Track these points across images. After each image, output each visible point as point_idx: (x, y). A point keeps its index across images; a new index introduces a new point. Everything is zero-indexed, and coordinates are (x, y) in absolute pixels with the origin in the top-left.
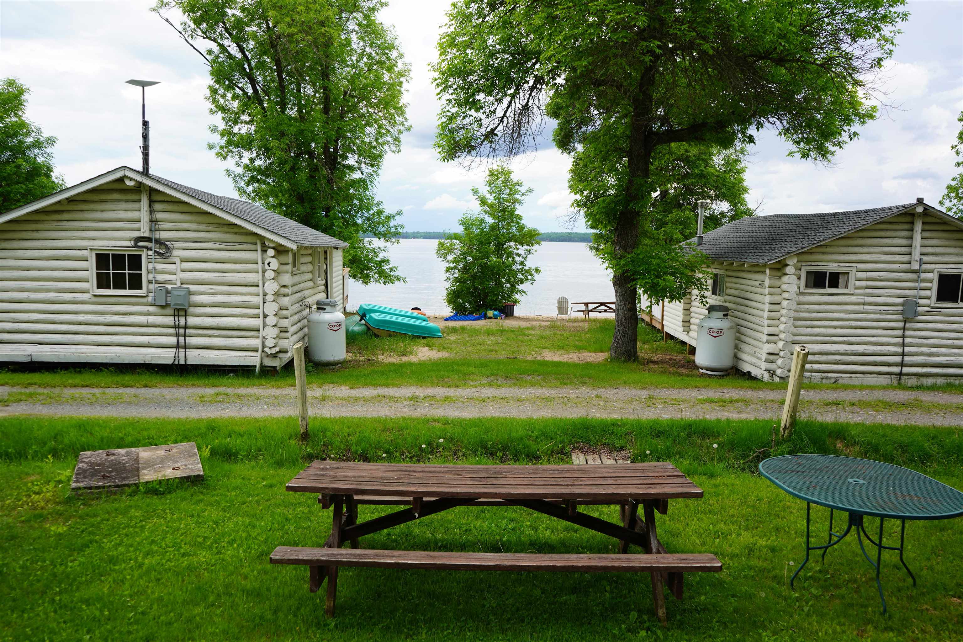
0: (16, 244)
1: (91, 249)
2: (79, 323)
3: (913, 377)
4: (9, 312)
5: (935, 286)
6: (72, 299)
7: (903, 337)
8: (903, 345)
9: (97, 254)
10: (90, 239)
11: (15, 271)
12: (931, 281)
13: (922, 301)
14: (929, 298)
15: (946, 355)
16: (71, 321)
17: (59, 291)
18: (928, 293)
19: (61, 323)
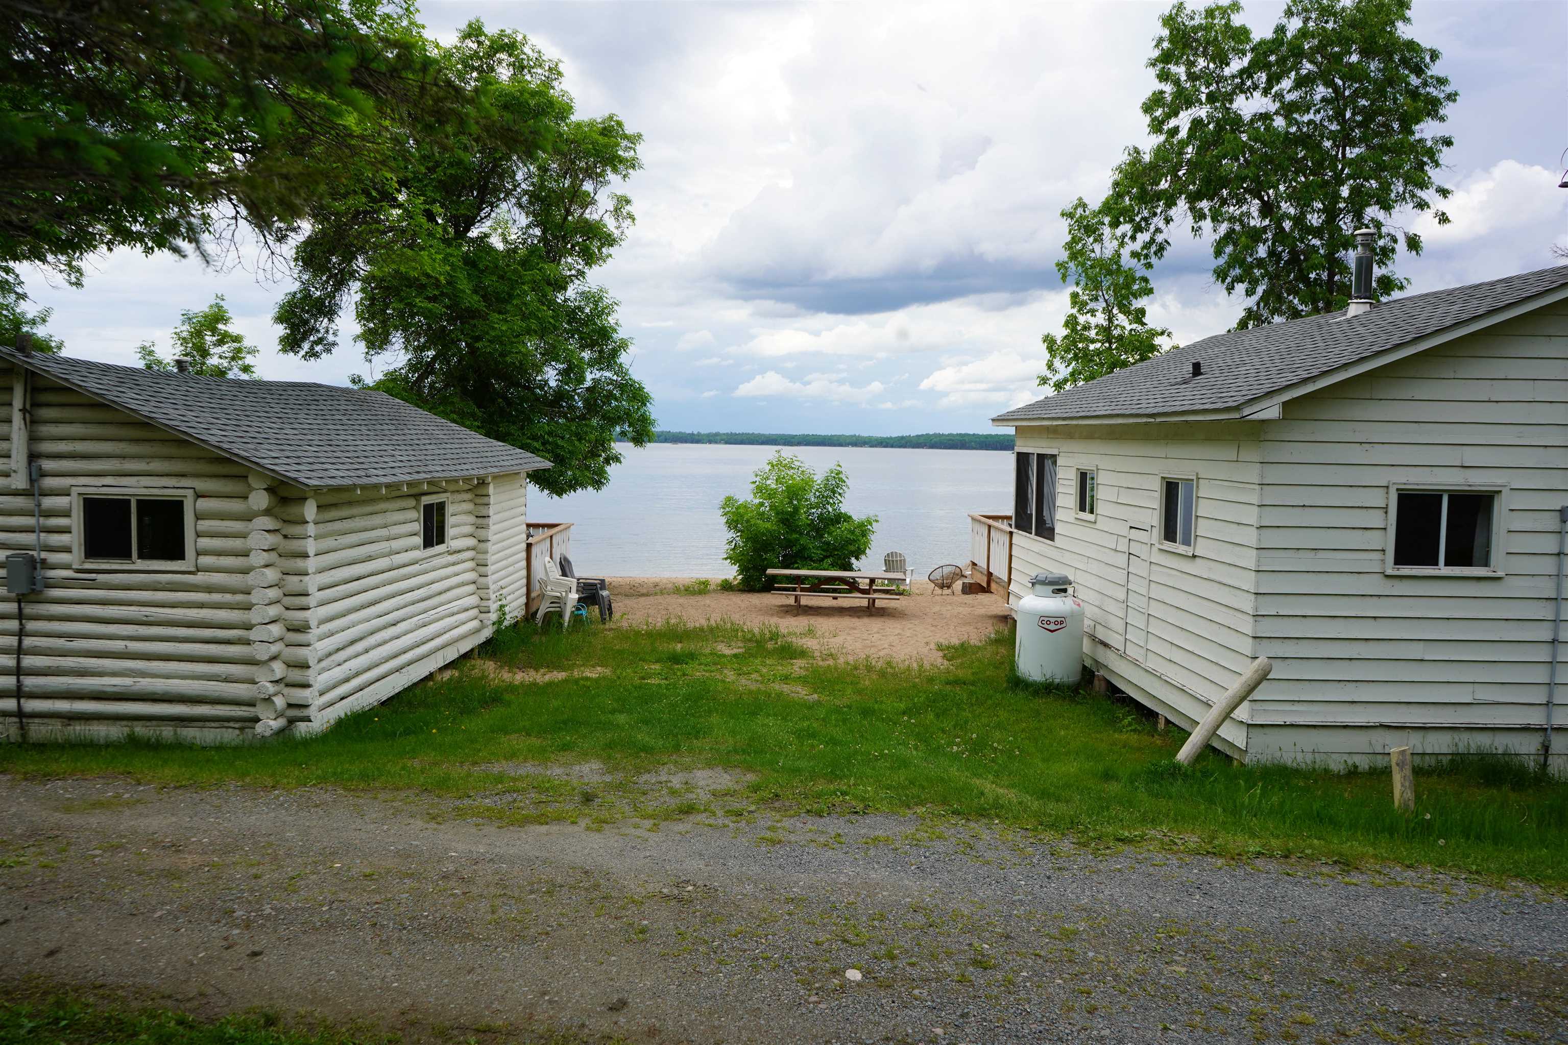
3: (53, 721)
5: (76, 521)
7: (21, 633)
8: (20, 651)
12: (66, 513)
13: (54, 558)
14: (67, 550)
15: (114, 674)
18: (64, 539)
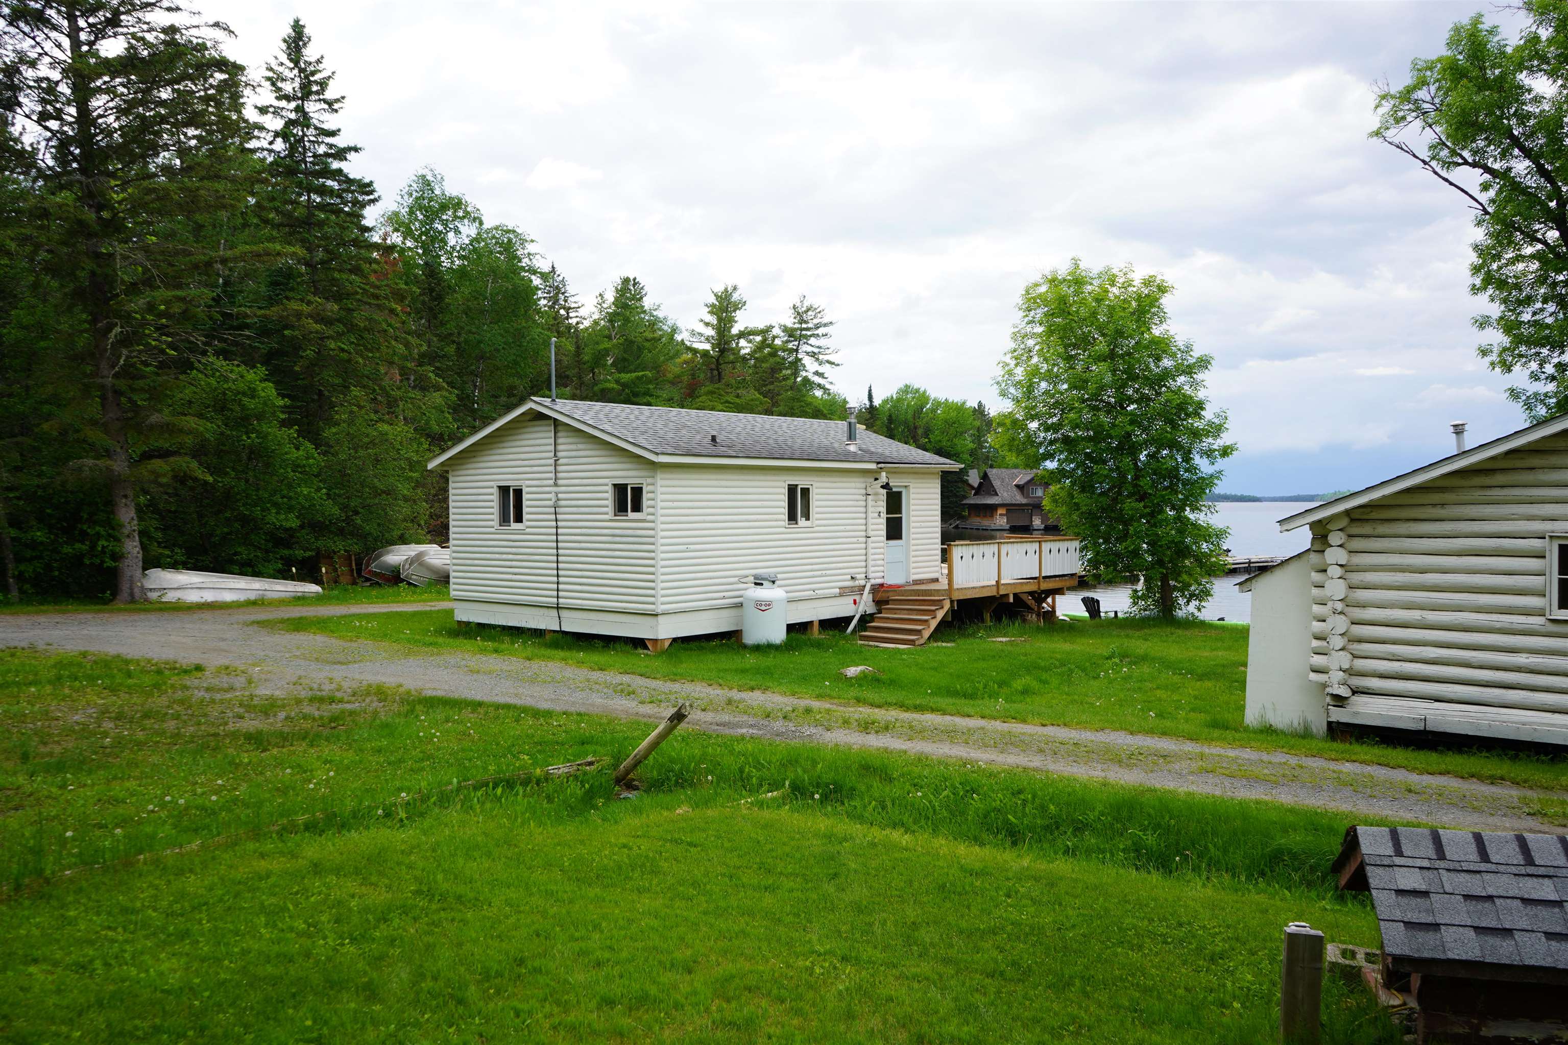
0: (1403, 528)
1: (1551, 537)
2: (1519, 669)
4: (1384, 642)
6: (1507, 626)
9: (1561, 546)
10: (1545, 519)
11: (1398, 574)
16: (1498, 664)
17: (1479, 610)
19: (1481, 667)
